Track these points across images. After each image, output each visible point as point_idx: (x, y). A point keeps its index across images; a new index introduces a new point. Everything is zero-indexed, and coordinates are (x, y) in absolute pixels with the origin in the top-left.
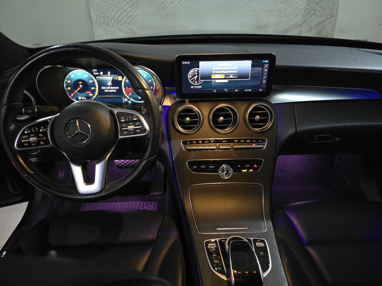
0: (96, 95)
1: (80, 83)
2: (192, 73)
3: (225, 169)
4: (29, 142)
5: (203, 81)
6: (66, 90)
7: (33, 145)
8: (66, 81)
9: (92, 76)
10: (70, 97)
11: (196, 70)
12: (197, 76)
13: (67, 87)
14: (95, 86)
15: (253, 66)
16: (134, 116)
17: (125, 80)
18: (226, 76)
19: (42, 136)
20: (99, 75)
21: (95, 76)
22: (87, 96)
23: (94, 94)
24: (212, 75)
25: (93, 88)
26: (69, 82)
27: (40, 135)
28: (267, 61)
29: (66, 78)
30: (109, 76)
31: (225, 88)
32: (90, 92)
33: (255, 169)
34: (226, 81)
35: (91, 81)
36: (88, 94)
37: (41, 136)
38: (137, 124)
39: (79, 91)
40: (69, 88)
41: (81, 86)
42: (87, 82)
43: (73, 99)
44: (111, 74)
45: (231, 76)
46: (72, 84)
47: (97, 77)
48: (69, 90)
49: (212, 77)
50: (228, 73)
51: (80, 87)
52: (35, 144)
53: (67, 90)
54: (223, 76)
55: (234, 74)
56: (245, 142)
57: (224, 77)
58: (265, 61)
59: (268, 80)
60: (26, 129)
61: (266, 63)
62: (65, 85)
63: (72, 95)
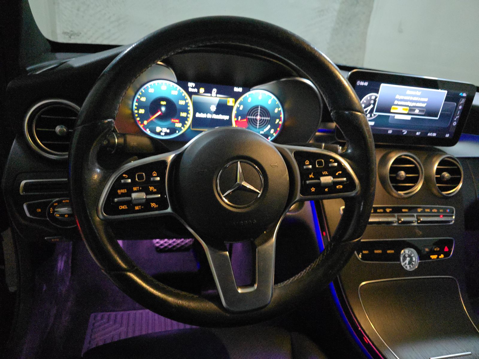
0: (187, 127)
1: (163, 103)
2: (367, 100)
3: (407, 256)
4: (128, 203)
5: (379, 115)
6: (136, 113)
7: (137, 208)
8: (139, 97)
9: (185, 93)
10: (141, 126)
11: (373, 95)
12: (372, 106)
13: (138, 108)
14: (187, 111)
15: (447, 99)
16: (331, 160)
17: (239, 106)
18: (410, 110)
19: (155, 190)
20: (197, 93)
21: (190, 94)
22: (172, 126)
23: (184, 124)
24: (393, 107)
25: (183, 114)
26: (143, 99)
27: (151, 188)
28: (465, 95)
29: (140, 93)
30: (215, 97)
31: (405, 129)
32: (178, 121)
33: (447, 254)
34: (409, 118)
35: (182, 103)
36: (174, 123)
37: (152, 190)
38: (337, 174)
39: (159, 117)
40: (142, 111)
41: (163, 109)
42: (176, 103)
43: (146, 130)
44: (217, 93)
45: (417, 111)
46: (149, 104)
47: (193, 96)
48: (141, 114)
49: (392, 111)
50: (414, 107)
51: (161, 111)
52: (140, 206)
53: (138, 113)
54: (406, 109)
55: (421, 109)
56: (431, 212)
57: (407, 112)
58: (463, 94)
59: (460, 122)
60: (124, 175)
61: (463, 97)
62: (135, 104)
63: (145, 122)
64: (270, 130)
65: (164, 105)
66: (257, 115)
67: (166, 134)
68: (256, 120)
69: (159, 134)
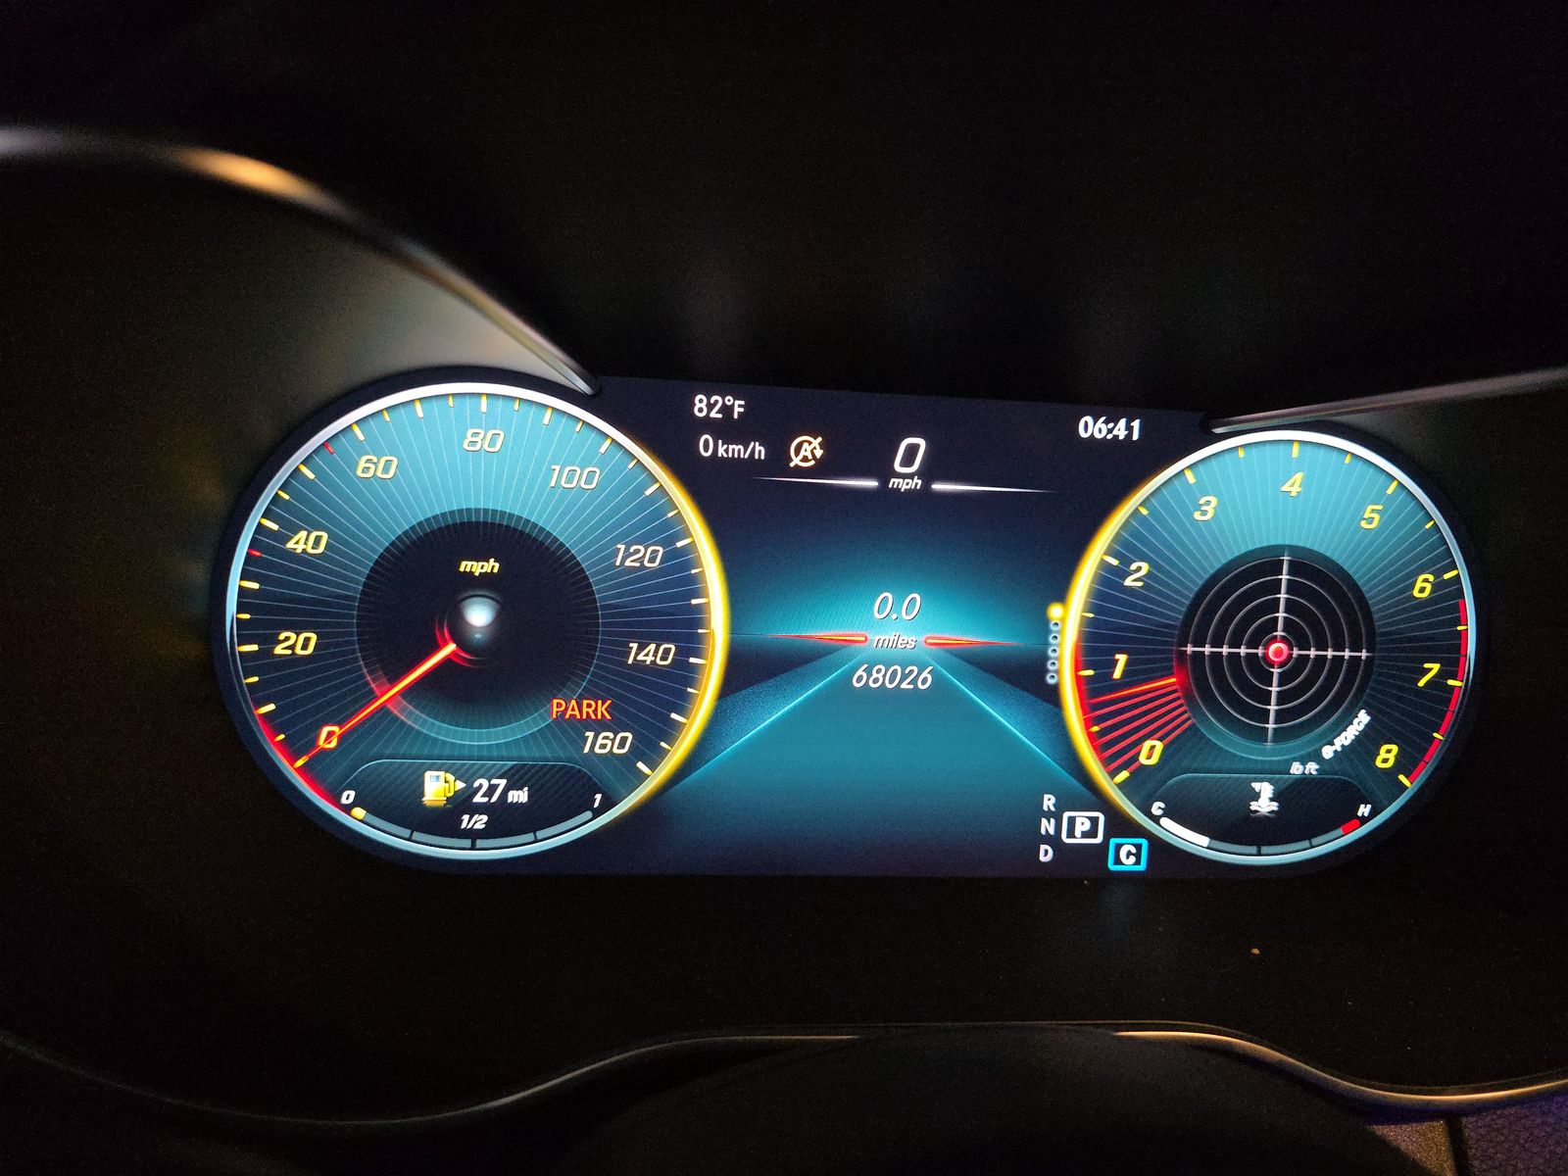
0: (678, 752)
1: (483, 567)
6: (251, 663)
8: (272, 524)
9: (664, 481)
10: (291, 770)
13: (270, 616)
14: (696, 615)
17: (1113, 564)
20: (768, 476)
21: (708, 486)
22: (549, 754)
23: (653, 735)
25: (651, 656)
26: (317, 553)
29: (276, 488)
32: (602, 709)
35: (639, 547)
36: (574, 731)
39: (441, 690)
40: (298, 643)
41: (479, 615)
42: (586, 561)
43: (337, 798)
46: (357, 580)
48: (290, 662)
51: (458, 630)
53: (263, 662)
62: (240, 583)
63: (328, 737)
64: (1367, 743)
65: (485, 582)
66: (1266, 631)
67: (505, 821)
68: (1260, 668)
69: (444, 821)
